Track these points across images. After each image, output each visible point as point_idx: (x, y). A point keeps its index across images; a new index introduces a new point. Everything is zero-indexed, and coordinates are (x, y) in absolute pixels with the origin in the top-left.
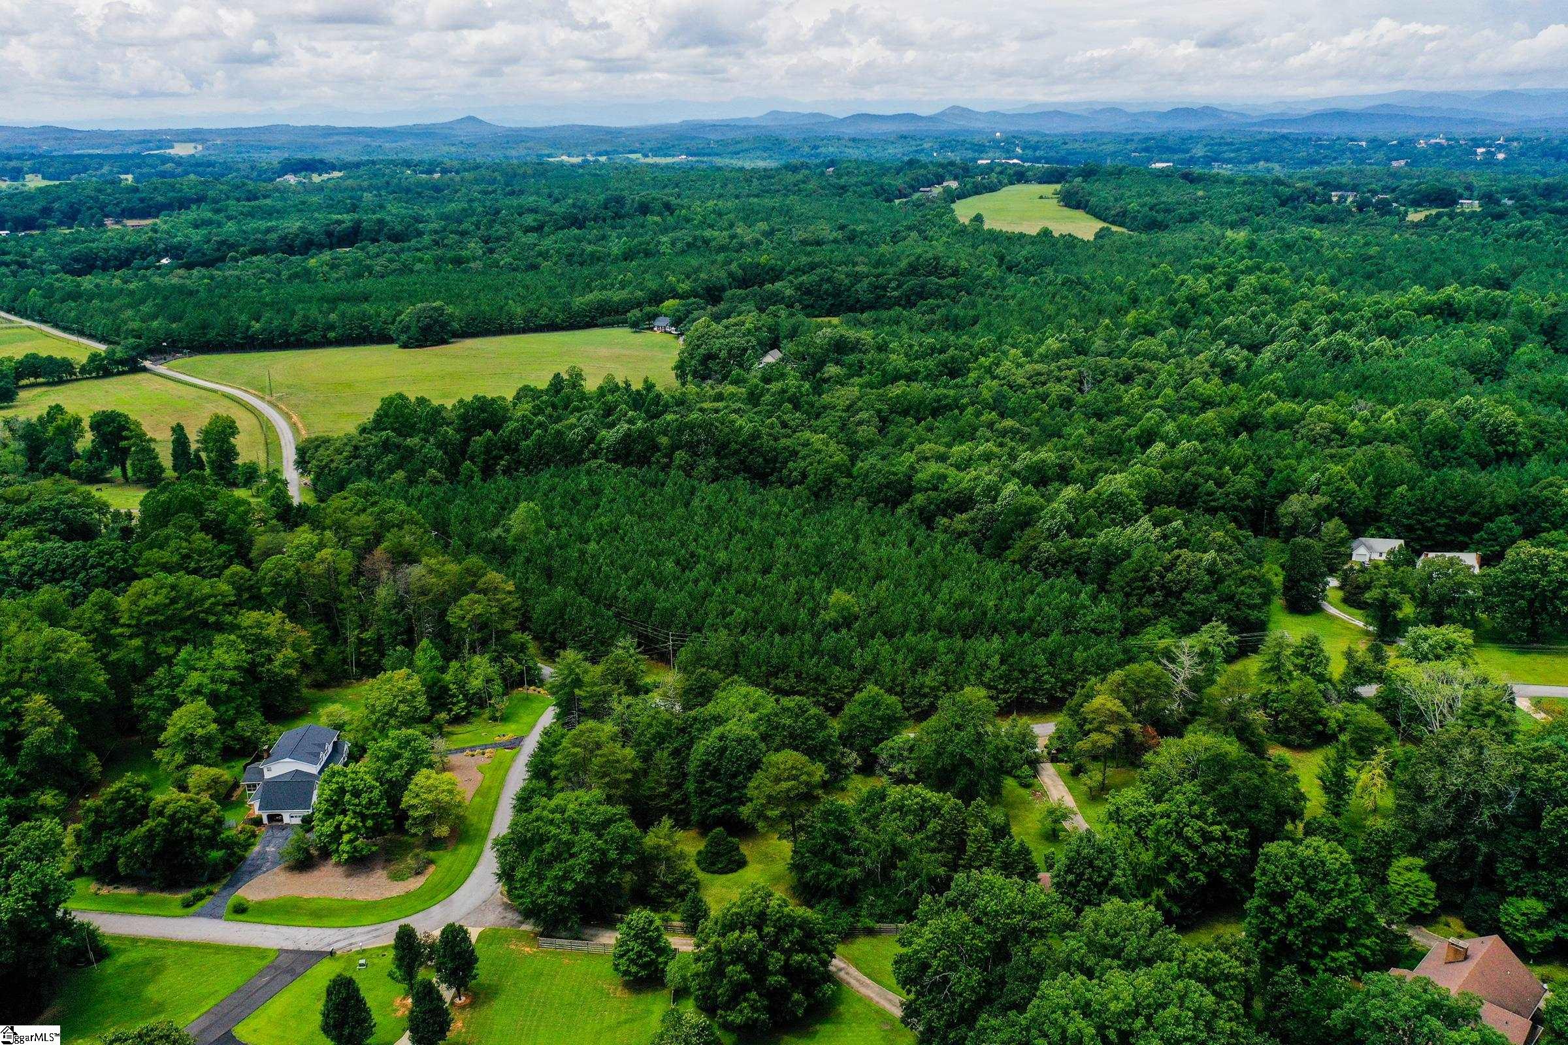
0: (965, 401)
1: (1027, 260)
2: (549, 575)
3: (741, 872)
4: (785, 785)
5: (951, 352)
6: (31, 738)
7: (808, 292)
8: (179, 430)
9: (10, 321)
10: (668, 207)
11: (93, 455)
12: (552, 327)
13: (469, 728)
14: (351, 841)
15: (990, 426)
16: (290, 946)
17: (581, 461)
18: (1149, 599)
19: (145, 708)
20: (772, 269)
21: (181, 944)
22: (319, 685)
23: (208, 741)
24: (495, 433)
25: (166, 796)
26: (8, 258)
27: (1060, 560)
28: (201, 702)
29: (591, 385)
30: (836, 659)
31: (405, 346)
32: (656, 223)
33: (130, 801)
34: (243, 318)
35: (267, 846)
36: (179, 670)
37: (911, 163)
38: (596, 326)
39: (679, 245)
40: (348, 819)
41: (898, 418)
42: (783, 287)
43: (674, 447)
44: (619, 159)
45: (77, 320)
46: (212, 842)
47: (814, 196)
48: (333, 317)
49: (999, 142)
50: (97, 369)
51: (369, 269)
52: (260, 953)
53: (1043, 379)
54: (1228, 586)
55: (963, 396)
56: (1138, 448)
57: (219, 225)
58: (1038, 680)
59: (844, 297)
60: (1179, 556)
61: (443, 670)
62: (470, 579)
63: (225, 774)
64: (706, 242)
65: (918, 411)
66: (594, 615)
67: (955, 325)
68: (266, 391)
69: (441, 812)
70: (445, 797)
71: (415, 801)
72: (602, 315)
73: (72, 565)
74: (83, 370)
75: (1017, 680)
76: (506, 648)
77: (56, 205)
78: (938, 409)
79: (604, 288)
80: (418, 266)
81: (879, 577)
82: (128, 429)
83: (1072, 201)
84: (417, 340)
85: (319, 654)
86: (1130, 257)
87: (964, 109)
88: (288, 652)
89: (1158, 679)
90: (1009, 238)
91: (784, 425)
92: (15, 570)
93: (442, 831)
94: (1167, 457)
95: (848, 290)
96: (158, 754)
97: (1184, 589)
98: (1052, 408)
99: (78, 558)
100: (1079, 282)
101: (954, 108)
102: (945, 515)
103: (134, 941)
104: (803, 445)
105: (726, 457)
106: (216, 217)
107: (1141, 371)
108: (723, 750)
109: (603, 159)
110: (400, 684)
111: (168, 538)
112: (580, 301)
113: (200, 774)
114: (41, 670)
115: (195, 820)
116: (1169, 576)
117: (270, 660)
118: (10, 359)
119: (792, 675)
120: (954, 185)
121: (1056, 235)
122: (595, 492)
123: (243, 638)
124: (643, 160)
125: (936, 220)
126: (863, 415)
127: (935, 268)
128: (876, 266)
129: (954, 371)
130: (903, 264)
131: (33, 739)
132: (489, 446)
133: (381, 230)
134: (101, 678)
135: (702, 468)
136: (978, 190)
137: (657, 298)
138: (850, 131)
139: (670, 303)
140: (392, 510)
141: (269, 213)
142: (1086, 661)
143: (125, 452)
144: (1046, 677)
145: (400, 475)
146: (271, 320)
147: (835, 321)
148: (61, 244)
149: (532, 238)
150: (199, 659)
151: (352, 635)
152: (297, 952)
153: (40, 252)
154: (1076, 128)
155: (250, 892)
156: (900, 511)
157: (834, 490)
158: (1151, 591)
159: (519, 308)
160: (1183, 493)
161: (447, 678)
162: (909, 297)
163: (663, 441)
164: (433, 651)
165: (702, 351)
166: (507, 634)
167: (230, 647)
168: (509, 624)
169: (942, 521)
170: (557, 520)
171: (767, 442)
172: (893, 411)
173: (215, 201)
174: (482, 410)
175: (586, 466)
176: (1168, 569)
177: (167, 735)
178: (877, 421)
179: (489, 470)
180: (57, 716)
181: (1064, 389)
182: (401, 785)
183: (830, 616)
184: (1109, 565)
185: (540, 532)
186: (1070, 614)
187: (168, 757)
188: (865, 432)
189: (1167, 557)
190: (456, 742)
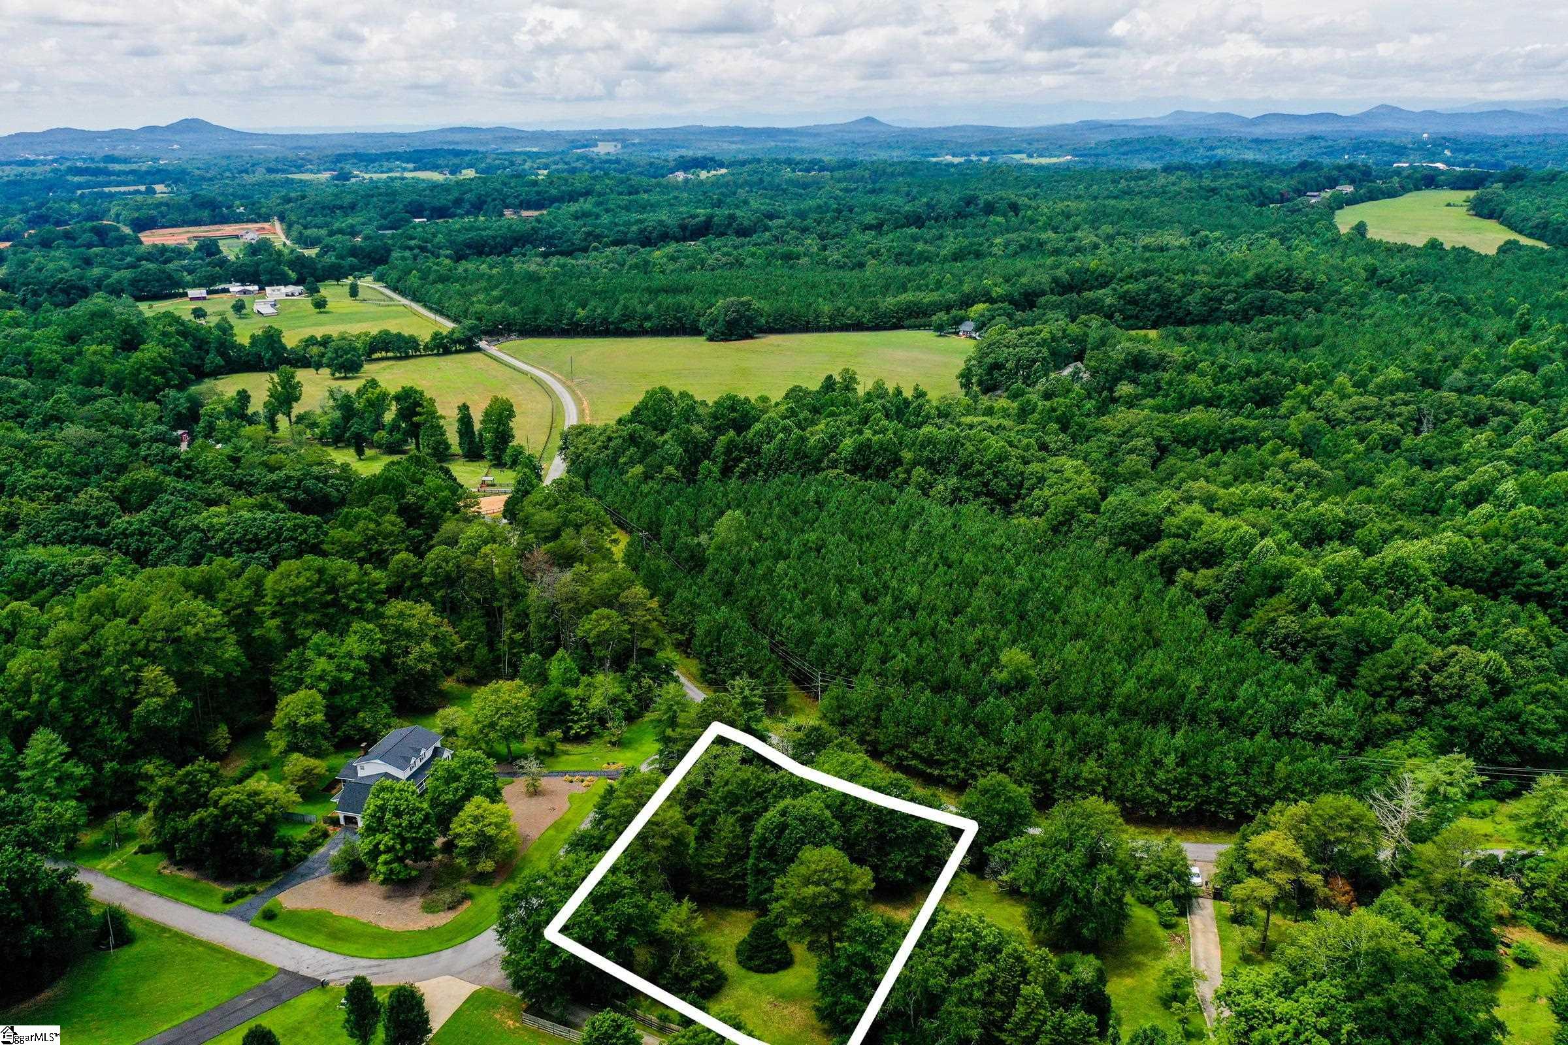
0: (1265, 434)
1: (1403, 275)
3: (781, 974)
4: (811, 890)
5: (1267, 376)
6: (140, 707)
7: (1133, 302)
8: (464, 408)
9: (391, 299)
10: (1015, 208)
12: (858, 327)
13: (584, 749)
14: (386, 863)
15: (1285, 466)
16: (291, 967)
17: (818, 470)
18: (1404, 704)
19: (269, 686)
20: (1103, 276)
21: (200, 943)
23: (311, 730)
24: (739, 434)
26: (412, 243)
27: (1303, 639)
28: (319, 688)
29: (863, 388)
30: (983, 729)
31: (711, 339)
32: (998, 224)
34: (571, 305)
35: (331, 850)
36: (310, 654)
37: (1303, 166)
38: (902, 327)
39: (1012, 247)
40: (386, 839)
41: (1180, 449)
42: (1107, 296)
43: (915, 463)
44: (1001, 159)
45: (439, 302)
47: (1179, 198)
48: (651, 307)
49: (1425, 144)
50: (438, 347)
51: (703, 262)
52: (258, 966)
53: (1368, 413)
54: (1517, 701)
55: (1265, 429)
56: (1462, 508)
57: (597, 217)
58: (1224, 790)
59: (1173, 309)
60: (1455, 654)
61: (574, 683)
62: (615, 590)
63: (320, 766)
64: (1041, 244)
65: (1206, 442)
66: (748, 642)
67: (1293, 345)
68: (570, 378)
69: (485, 844)
70: (491, 831)
71: (461, 830)
72: (910, 316)
73: (267, 537)
74: (426, 347)
75: (1196, 787)
76: (646, 668)
77: (467, 196)
78: (1231, 442)
79: (919, 288)
80: (749, 260)
81: (1077, 636)
82: (421, 405)
83: (1484, 210)
84: (723, 334)
86: (1534, 276)
87: (1394, 109)
88: (428, 647)
89: (1355, 820)
90: (1389, 249)
91: (1044, 447)
92: (219, 536)
93: (487, 865)
94: (1494, 522)
95: (1179, 300)
96: (269, 736)
97: (1450, 699)
98: (1370, 450)
99: (274, 530)
100: (1460, 302)
101: (1382, 106)
102: (1190, 569)
103: (162, 930)
104: (1056, 472)
105: (967, 478)
106: (596, 210)
107: (1499, 412)
108: (783, 827)
109: (986, 159)
110: (506, 697)
111: (358, 518)
112: (889, 302)
113: (295, 763)
114: (171, 641)
116: (1436, 678)
117: (406, 652)
118: (367, 334)
119: (931, 741)
120: (1348, 189)
121: (1447, 247)
122: (820, 504)
123: (383, 628)
124: (1027, 161)
125: (1305, 227)
126: (1138, 443)
127: (1287, 282)
128: (1219, 275)
129: (1266, 399)
130: (1250, 275)
131: (140, 710)
132: (730, 447)
133: (730, 224)
134: (231, 651)
135: (941, 487)
136: (1372, 196)
137: (967, 301)
138: (1259, 132)
139: (980, 307)
141: (643, 208)
142: (1289, 776)
143: (420, 426)
144: (1233, 789)
145: (638, 469)
146: (598, 308)
147: (1153, 334)
148: (459, 231)
149: (869, 235)
150: (331, 645)
151: (505, 634)
152: (294, 975)
154: (1525, 129)
155: (289, 899)
156: (1141, 557)
157: (1075, 525)
158: (1408, 693)
159: (826, 308)
160: (1497, 572)
161: (572, 692)
162: (1245, 312)
163: (907, 455)
164: (569, 662)
165: (989, 360)
166: (650, 653)
167: (365, 635)
168: (647, 644)
169: (1184, 574)
170: (767, 531)
171: (1013, 465)
172: (1176, 440)
173: (600, 195)
174: (733, 409)
175: (821, 476)
176: (1437, 669)
177: (278, 719)
178: (1152, 450)
179: (726, 471)
180: (172, 688)
181: (1392, 428)
182: (455, 807)
183: (1002, 676)
184: (1359, 654)
185: (742, 542)
186: (1292, 711)
187: (277, 742)
188: (1132, 462)
189: (1439, 653)
190: (563, 763)
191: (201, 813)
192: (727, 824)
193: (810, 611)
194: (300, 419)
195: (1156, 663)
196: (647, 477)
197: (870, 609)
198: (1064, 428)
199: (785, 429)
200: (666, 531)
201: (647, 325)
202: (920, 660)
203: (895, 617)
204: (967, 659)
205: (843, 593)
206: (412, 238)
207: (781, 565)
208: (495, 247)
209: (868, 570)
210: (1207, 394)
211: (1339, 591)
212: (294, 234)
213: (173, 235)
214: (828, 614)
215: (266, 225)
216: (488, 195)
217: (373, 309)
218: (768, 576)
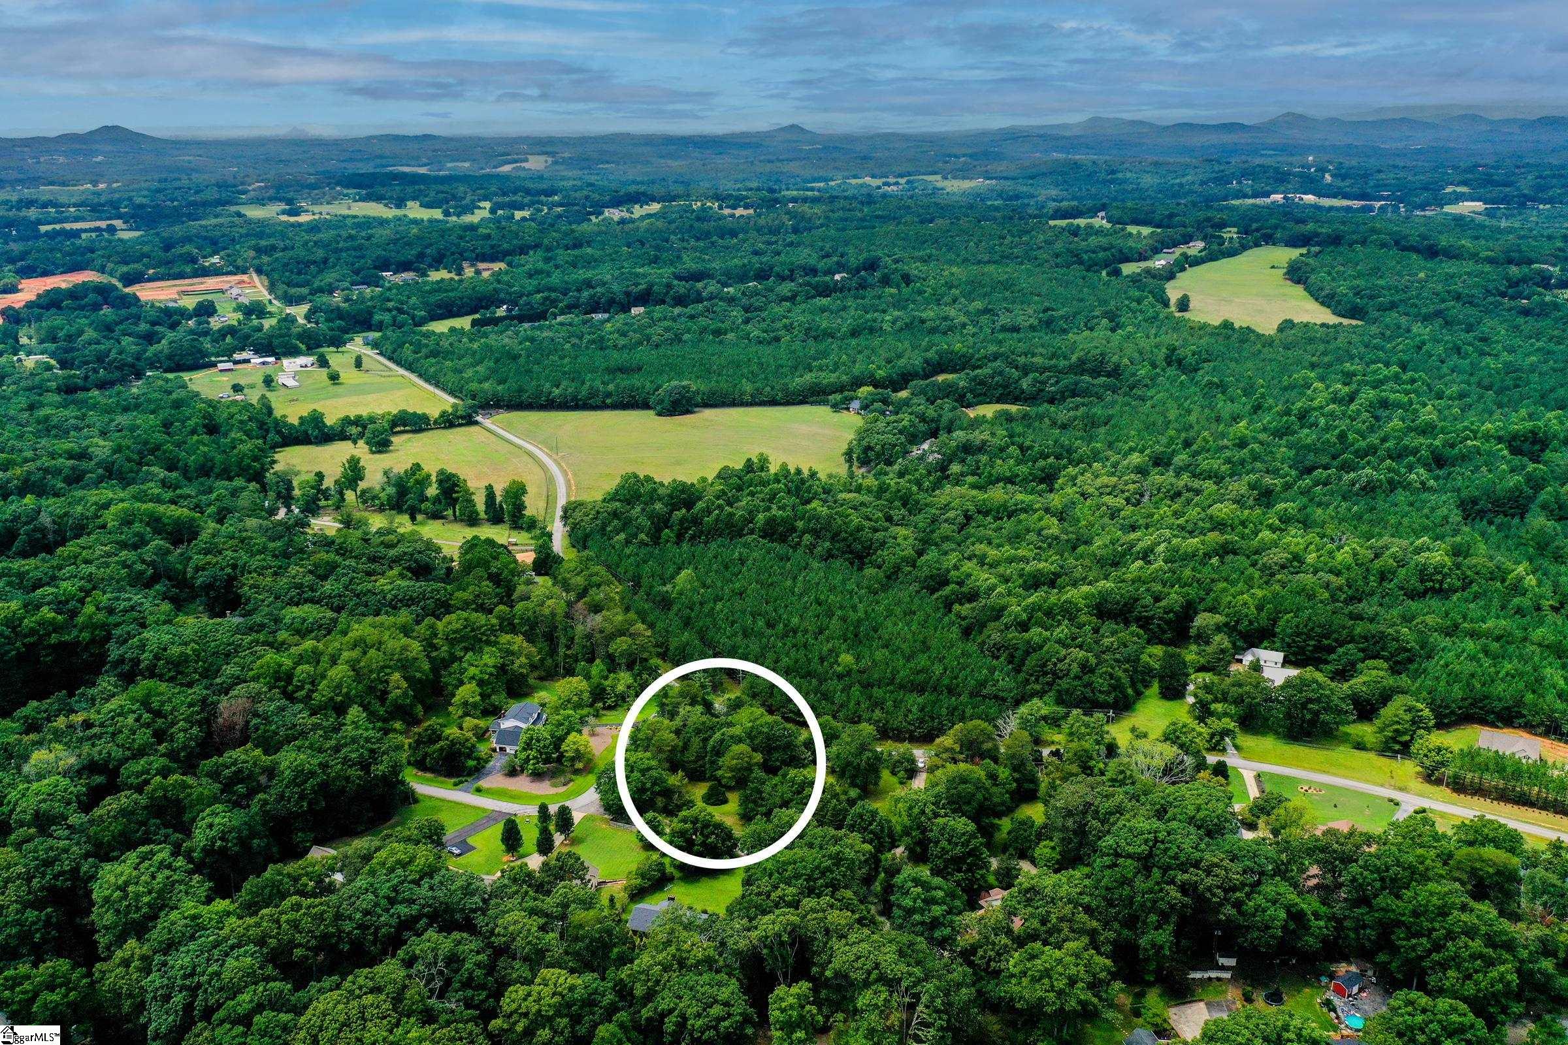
0: (1038, 506)
2: (687, 623)
3: (723, 805)
4: (735, 762)
5: (1050, 460)
8: (490, 488)
9: (389, 369)
10: (907, 279)
11: (437, 500)
12: (773, 403)
13: (614, 713)
14: (534, 765)
16: (497, 809)
17: (741, 536)
19: (448, 684)
20: (963, 358)
21: (451, 801)
22: (541, 679)
23: (475, 706)
24: (688, 510)
25: (452, 732)
28: (474, 683)
29: (773, 469)
31: (659, 414)
32: (891, 295)
33: (434, 731)
34: (548, 385)
35: (498, 762)
36: (465, 665)
38: (807, 403)
39: (899, 324)
40: (533, 753)
43: (805, 531)
44: (917, 184)
46: (469, 756)
48: (611, 387)
50: (445, 421)
51: (648, 338)
52: (484, 810)
53: (1109, 489)
55: (1038, 502)
57: (549, 274)
61: (606, 678)
62: (627, 627)
63: (482, 723)
64: (922, 323)
65: (999, 513)
68: (554, 448)
69: (579, 756)
70: (580, 749)
71: (568, 749)
72: (813, 395)
73: (418, 598)
74: (435, 422)
77: (428, 251)
78: (1013, 513)
80: (686, 336)
81: (884, 646)
82: (459, 485)
83: (1298, 273)
84: (668, 410)
85: (542, 660)
88: (523, 660)
91: (889, 519)
92: (389, 596)
93: (579, 765)
94: (1141, 572)
95: (1016, 382)
96: (450, 709)
97: (1063, 676)
101: (1289, 115)
102: (960, 604)
103: (430, 797)
104: (893, 538)
105: (837, 542)
106: (546, 267)
108: (722, 741)
110: (576, 685)
111: (469, 583)
112: (797, 382)
113: (469, 722)
114: (399, 660)
115: (463, 745)
116: (1060, 665)
117: (513, 663)
118: (387, 414)
122: (742, 561)
123: (500, 650)
124: (941, 183)
126: (951, 514)
127: (1101, 363)
129: (1051, 475)
130: (1074, 358)
131: (392, 696)
132: (682, 520)
134: (426, 666)
135: (820, 548)
137: (857, 383)
139: (865, 390)
140: (597, 574)
141: (588, 264)
143: (456, 500)
145: (622, 536)
146: (567, 388)
150: (476, 660)
151: (562, 651)
152: (500, 812)
153: (414, 300)
155: (484, 783)
156: (935, 596)
157: (899, 575)
158: (1045, 674)
159: (748, 387)
160: (1125, 605)
161: (606, 683)
162: (1063, 393)
163: (800, 524)
164: (602, 667)
165: (864, 443)
166: (646, 660)
167: (492, 654)
168: (645, 655)
169: (956, 607)
170: (709, 581)
171: (866, 534)
172: (979, 512)
173: (549, 249)
174: (683, 491)
175: (743, 540)
176: (1060, 660)
177: (456, 700)
178: (961, 519)
179: (680, 537)
180: (405, 685)
181: (1120, 501)
182: (562, 739)
183: (839, 669)
184: (1027, 653)
185: (694, 590)
186: (983, 684)
187: (455, 711)
188: (946, 529)
189: (1063, 652)
190: (604, 720)
191: (442, 743)
192: (696, 742)
193: (735, 634)
194: (364, 492)
195: (922, 660)
196: (628, 542)
197: (769, 632)
198: (904, 505)
199: (720, 507)
200: (645, 581)
201: (608, 401)
202: (796, 661)
203: (785, 635)
204: (822, 660)
205: (754, 622)
206: (389, 300)
207: (719, 606)
208: (462, 306)
209: (770, 608)
210: (1008, 474)
211: (1030, 619)
212: (280, 293)
213: (162, 288)
214: (746, 635)
215: (245, 277)
216: (446, 249)
217: (377, 379)
218: (711, 613)
